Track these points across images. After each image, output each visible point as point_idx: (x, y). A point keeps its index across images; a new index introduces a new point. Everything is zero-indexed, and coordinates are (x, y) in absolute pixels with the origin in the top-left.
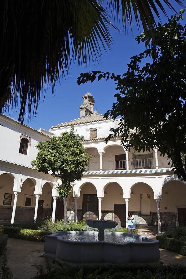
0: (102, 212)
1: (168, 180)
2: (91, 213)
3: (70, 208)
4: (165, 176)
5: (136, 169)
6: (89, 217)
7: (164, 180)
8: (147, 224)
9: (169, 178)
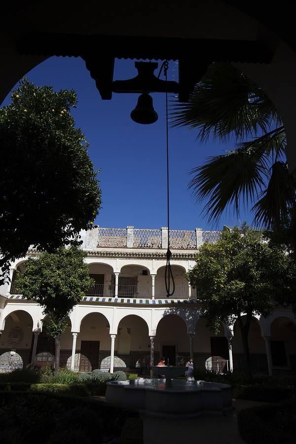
0: (61, 352)
1: (168, 314)
2: (45, 354)
3: (10, 347)
4: (165, 308)
5: (129, 298)
6: (41, 360)
7: (163, 313)
8: (127, 367)
9: (170, 311)
